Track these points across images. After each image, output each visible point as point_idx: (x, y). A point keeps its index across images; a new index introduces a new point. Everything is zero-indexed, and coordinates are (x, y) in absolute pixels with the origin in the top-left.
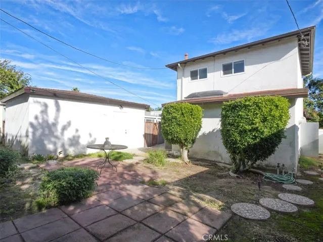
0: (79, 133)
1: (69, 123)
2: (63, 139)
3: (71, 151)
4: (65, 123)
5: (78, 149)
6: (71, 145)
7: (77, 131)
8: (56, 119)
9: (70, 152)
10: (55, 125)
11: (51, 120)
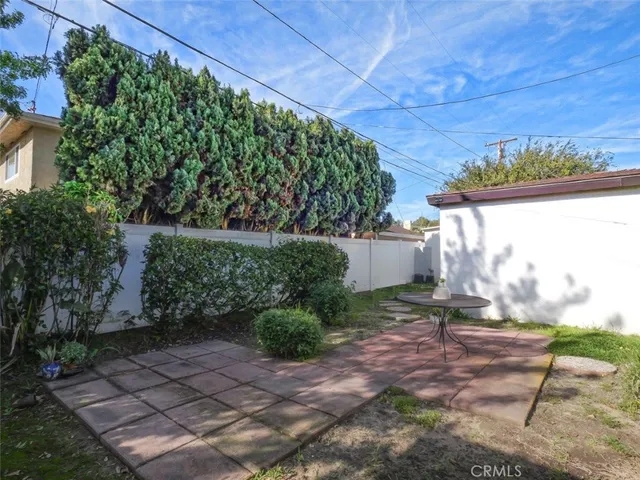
0: (537, 274)
1: (509, 251)
2: (498, 284)
3: (518, 312)
4: (500, 250)
5: (533, 308)
6: (517, 299)
7: (531, 267)
8: (480, 242)
9: (515, 313)
10: (478, 253)
11: (471, 246)
